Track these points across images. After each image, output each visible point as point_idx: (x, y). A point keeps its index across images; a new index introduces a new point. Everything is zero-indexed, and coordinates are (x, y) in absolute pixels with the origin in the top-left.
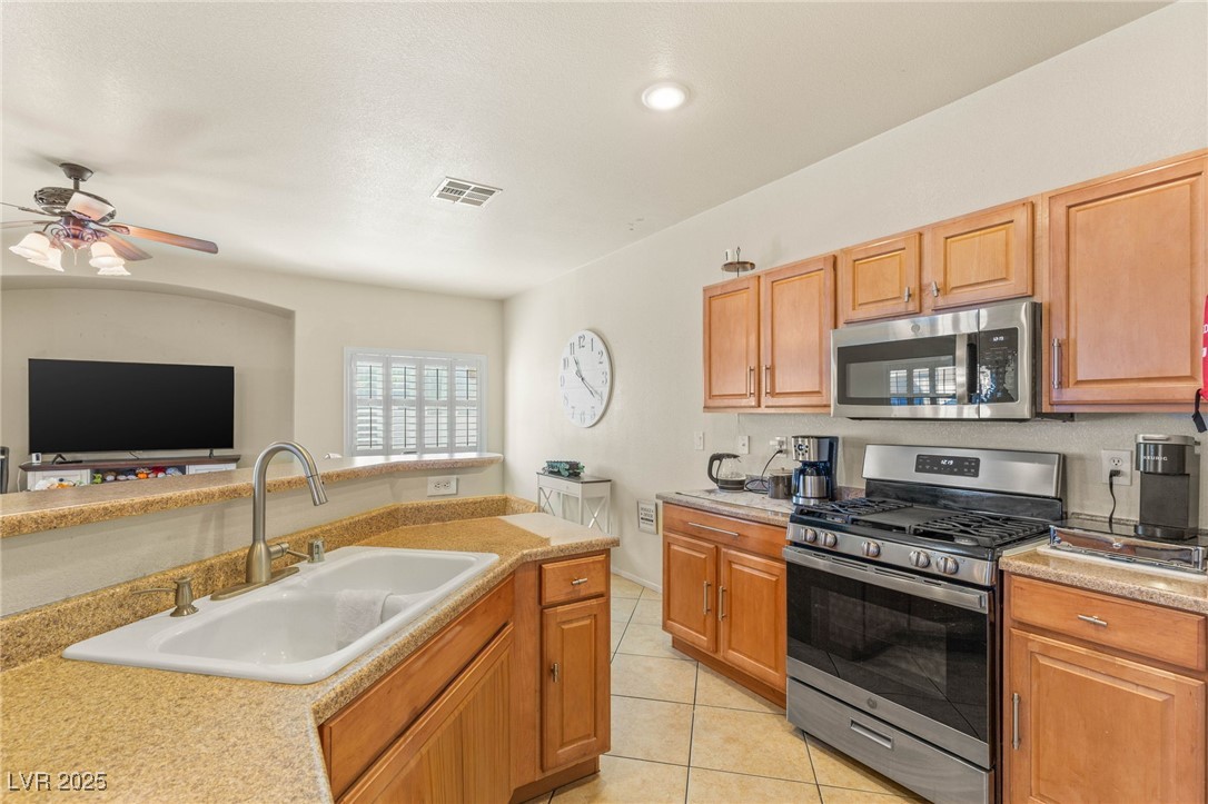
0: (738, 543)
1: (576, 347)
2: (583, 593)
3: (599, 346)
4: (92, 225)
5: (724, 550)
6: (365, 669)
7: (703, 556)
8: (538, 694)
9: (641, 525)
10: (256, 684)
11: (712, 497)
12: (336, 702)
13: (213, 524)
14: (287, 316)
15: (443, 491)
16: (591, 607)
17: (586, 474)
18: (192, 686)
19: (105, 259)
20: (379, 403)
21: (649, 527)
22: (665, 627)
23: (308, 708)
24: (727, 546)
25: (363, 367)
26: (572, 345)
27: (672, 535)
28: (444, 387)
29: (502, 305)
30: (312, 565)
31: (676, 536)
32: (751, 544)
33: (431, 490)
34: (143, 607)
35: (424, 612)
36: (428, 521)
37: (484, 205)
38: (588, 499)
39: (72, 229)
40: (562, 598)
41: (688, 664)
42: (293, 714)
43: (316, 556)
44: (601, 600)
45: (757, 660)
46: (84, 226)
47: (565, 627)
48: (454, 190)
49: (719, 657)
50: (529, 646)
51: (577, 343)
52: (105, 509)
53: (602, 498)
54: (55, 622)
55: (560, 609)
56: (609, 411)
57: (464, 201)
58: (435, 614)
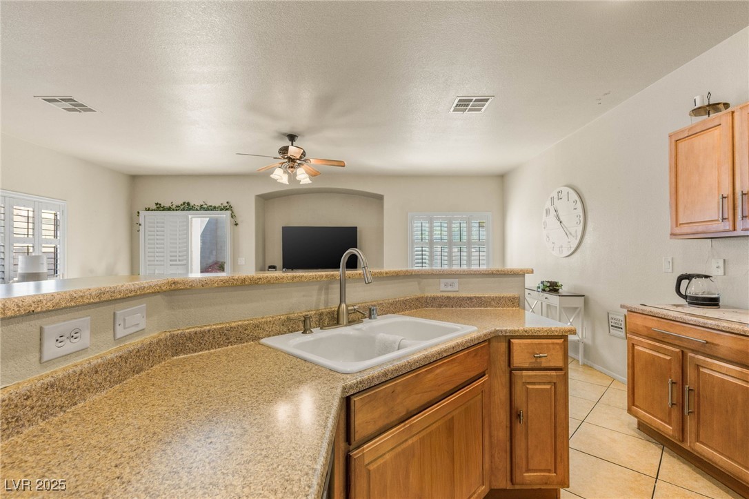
0: (708, 349)
1: (556, 200)
2: (544, 365)
3: (574, 196)
4: (298, 161)
5: (690, 354)
6: (376, 373)
7: (668, 358)
8: (508, 429)
9: (611, 330)
10: (323, 369)
11: (680, 309)
12: (357, 387)
13: (323, 292)
14: (380, 198)
15: (449, 288)
16: (551, 376)
17: (563, 291)
18: (297, 364)
19: (303, 176)
20: (427, 243)
21: (619, 333)
22: (630, 411)
23: (341, 385)
24: (693, 351)
25: (417, 224)
26: (552, 199)
27: (636, 338)
28: (465, 233)
29: (501, 180)
30: (370, 320)
31: (640, 339)
32: (722, 352)
33: (443, 288)
34: (292, 327)
35: (420, 351)
36: (440, 306)
37: (483, 110)
38: (564, 308)
39: (291, 164)
40: (527, 365)
41: (652, 445)
42: (332, 386)
43: (373, 316)
44: (559, 373)
45: (729, 458)
46: (295, 162)
47: (530, 387)
48: (463, 104)
49: (686, 446)
50: (501, 394)
51: (556, 196)
52: (276, 277)
53: (577, 308)
54: (258, 327)
55: (525, 373)
56: (583, 244)
57: (470, 110)
58: (426, 353)
